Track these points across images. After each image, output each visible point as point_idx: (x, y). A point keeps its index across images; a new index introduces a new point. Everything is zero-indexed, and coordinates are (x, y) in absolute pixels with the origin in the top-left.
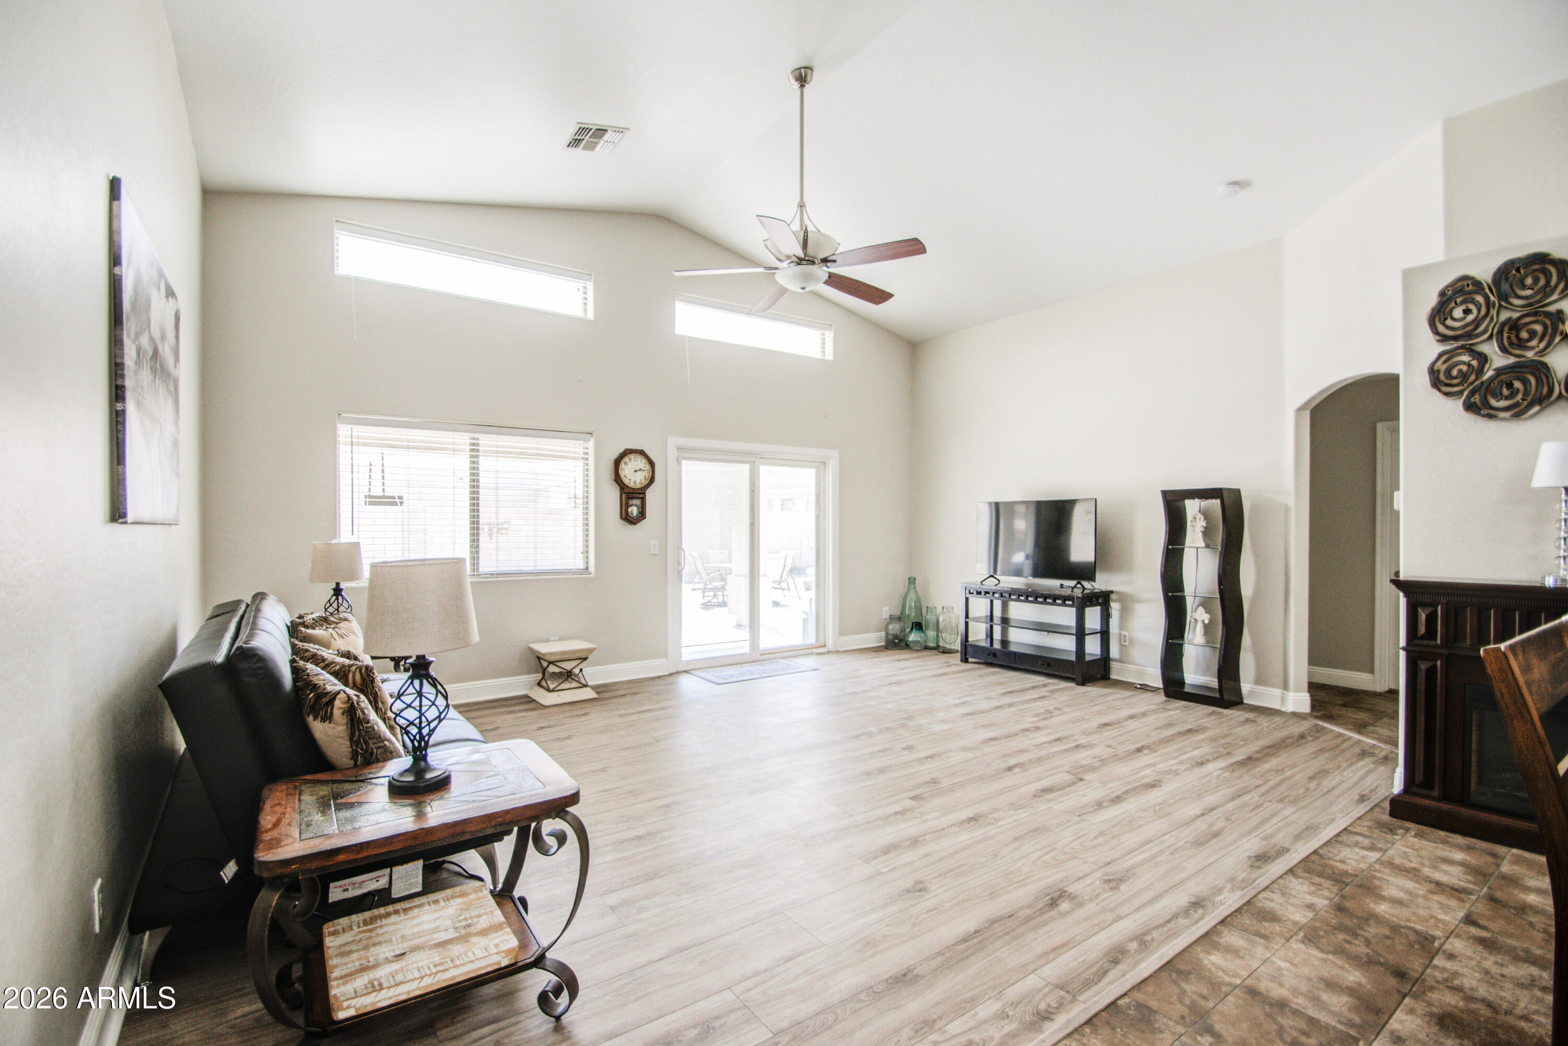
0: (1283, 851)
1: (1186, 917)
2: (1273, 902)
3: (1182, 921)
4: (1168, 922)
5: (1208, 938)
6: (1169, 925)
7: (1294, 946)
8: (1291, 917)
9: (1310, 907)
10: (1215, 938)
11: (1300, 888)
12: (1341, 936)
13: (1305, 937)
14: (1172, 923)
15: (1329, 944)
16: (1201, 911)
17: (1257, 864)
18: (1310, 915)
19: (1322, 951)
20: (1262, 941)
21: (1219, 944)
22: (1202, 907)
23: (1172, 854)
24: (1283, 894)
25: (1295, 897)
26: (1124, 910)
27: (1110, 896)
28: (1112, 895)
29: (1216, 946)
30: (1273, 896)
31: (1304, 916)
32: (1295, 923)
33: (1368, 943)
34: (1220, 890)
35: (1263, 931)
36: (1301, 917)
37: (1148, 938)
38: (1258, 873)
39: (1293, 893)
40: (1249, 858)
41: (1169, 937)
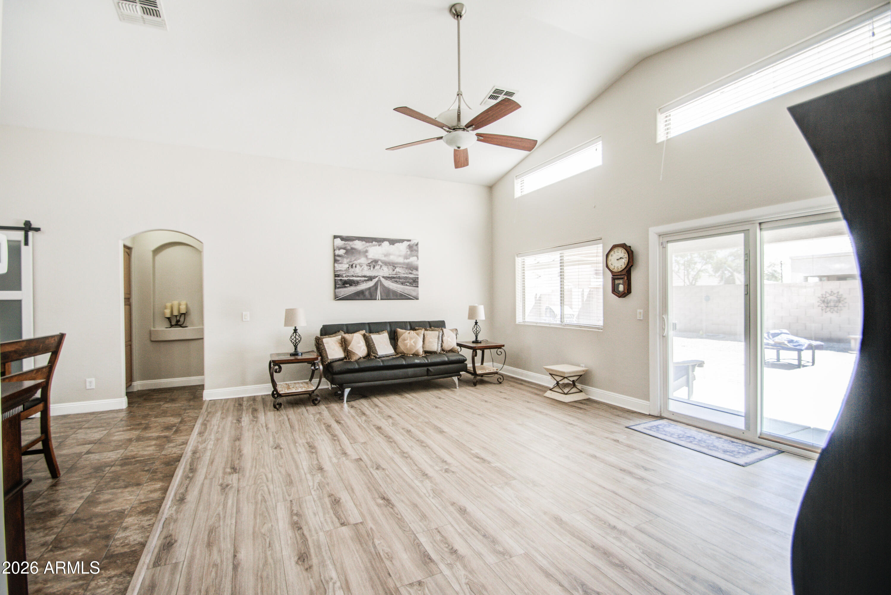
1: (181, 493)
2: (145, 521)
3: (182, 490)
4: (187, 488)
5: (165, 490)
6: (185, 486)
7: (128, 506)
8: (133, 518)
9: (126, 529)
10: (163, 491)
11: (135, 537)
12: (106, 522)
13: (123, 513)
14: (185, 489)
15: (111, 516)
16: (178, 498)
17: (168, 539)
18: (124, 524)
19: (114, 511)
20: (143, 501)
21: (160, 490)
22: (179, 500)
24: (143, 527)
25: (136, 530)
26: (207, 482)
28: (219, 483)
30: (148, 523)
31: (127, 522)
32: (131, 516)
34: (177, 512)
35: (145, 504)
36: (129, 521)
37: (188, 479)
38: (164, 534)
39: (138, 532)
40: (176, 541)
41: (181, 484)
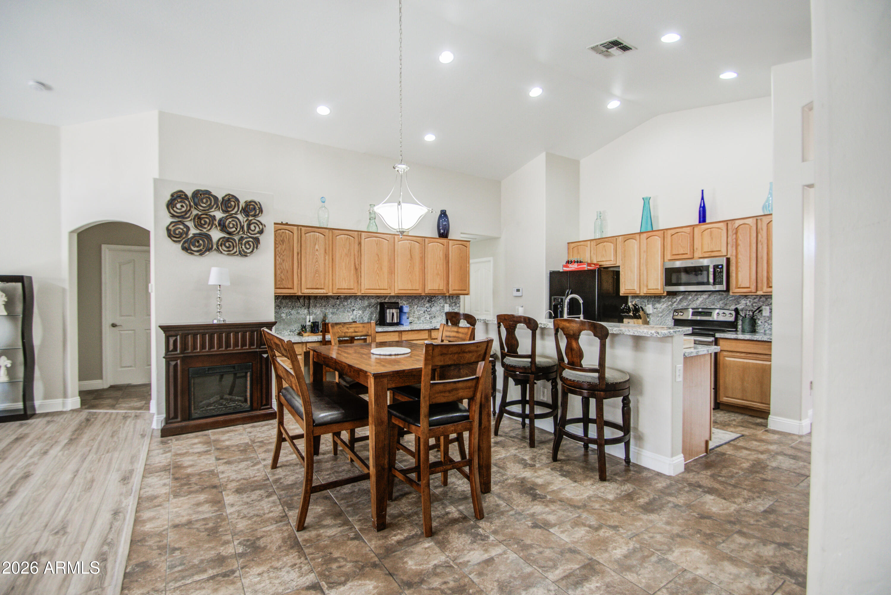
0: (131, 472)
1: (117, 521)
2: (149, 492)
3: (117, 524)
4: (111, 528)
5: (137, 521)
6: (113, 529)
7: (173, 501)
8: (162, 492)
9: (165, 485)
10: (140, 519)
11: (153, 480)
12: (186, 488)
13: (174, 496)
14: (113, 527)
15: (184, 493)
16: (121, 514)
17: (126, 482)
18: (168, 487)
19: (185, 496)
20: (160, 507)
21: (144, 520)
22: (120, 512)
23: (79, 501)
24: (150, 487)
25: (155, 485)
26: (82, 539)
27: (67, 538)
29: (144, 522)
30: (146, 490)
31: (166, 489)
32: (166, 493)
33: (196, 484)
34: (121, 502)
35: (156, 504)
36: (165, 490)
37: (109, 540)
38: (130, 486)
39: (153, 484)
40: (120, 481)
41: (119, 533)
